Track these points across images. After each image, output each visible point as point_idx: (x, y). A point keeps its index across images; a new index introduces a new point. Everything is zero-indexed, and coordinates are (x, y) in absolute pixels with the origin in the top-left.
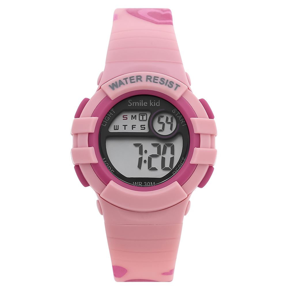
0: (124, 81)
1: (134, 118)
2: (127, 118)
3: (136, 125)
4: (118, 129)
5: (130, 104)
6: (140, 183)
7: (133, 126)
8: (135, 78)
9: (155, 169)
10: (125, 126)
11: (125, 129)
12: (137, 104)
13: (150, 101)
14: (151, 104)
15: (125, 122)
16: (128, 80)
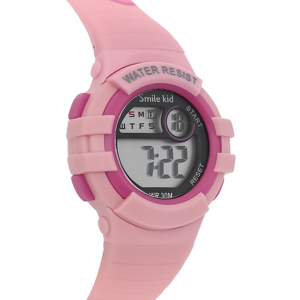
0: (139, 73)
1: (141, 116)
2: (134, 115)
3: (143, 124)
4: (124, 128)
5: (142, 100)
6: (157, 194)
7: (140, 124)
8: (150, 69)
9: (167, 177)
10: (132, 124)
11: (132, 128)
12: (149, 99)
13: (163, 95)
14: (164, 100)
15: (132, 120)
16: (143, 71)
